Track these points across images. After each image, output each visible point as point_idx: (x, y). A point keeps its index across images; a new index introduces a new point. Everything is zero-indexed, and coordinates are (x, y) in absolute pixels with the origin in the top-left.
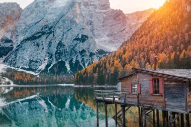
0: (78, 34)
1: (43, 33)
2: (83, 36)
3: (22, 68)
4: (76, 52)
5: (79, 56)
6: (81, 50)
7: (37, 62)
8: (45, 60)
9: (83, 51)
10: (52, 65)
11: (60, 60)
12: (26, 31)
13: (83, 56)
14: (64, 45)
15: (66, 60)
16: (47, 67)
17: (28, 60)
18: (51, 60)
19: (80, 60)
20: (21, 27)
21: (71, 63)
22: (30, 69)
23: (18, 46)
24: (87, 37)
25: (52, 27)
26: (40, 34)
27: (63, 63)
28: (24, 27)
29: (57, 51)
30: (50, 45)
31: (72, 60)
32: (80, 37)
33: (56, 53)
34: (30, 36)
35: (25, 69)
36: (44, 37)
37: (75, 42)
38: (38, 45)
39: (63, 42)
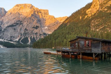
0: (34, 25)
1: (17, 24)
2: (36, 26)
3: (7, 40)
4: (33, 33)
5: (35, 35)
6: (36, 32)
7: (14, 37)
8: (18, 36)
9: (37, 33)
10: (22, 39)
11: (25, 37)
12: (9, 22)
13: (37, 35)
14: (28, 30)
15: (29, 37)
16: (19, 40)
17: (10, 36)
18: (21, 36)
19: (35, 37)
20: (6, 20)
21: (31, 38)
22: (11, 40)
23: (4, 29)
24: (38, 27)
25: (21, 21)
26: (16, 24)
27: (27, 38)
28: (7, 20)
29: (24, 32)
30: (21, 29)
31: (31, 37)
32: (35, 26)
33: (24, 34)
34: (11, 24)
35: (8, 40)
36: (18, 26)
37: (33, 29)
38: (15, 29)
39: (27, 28)
